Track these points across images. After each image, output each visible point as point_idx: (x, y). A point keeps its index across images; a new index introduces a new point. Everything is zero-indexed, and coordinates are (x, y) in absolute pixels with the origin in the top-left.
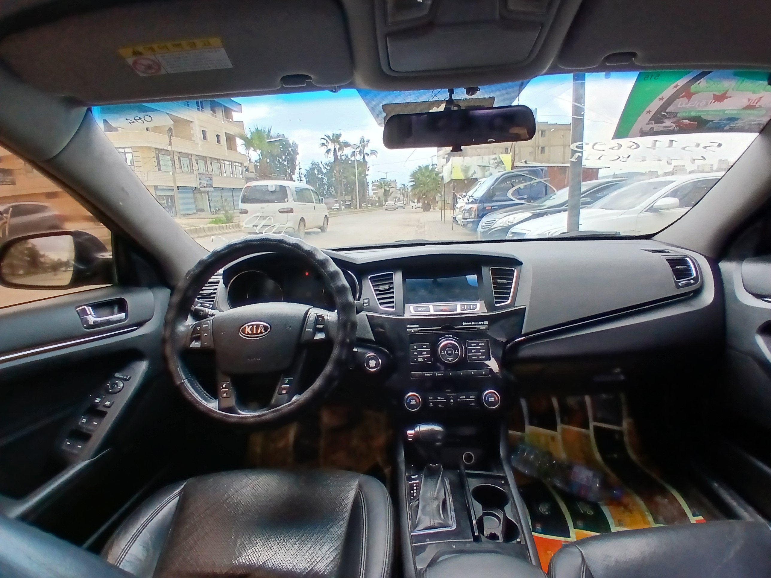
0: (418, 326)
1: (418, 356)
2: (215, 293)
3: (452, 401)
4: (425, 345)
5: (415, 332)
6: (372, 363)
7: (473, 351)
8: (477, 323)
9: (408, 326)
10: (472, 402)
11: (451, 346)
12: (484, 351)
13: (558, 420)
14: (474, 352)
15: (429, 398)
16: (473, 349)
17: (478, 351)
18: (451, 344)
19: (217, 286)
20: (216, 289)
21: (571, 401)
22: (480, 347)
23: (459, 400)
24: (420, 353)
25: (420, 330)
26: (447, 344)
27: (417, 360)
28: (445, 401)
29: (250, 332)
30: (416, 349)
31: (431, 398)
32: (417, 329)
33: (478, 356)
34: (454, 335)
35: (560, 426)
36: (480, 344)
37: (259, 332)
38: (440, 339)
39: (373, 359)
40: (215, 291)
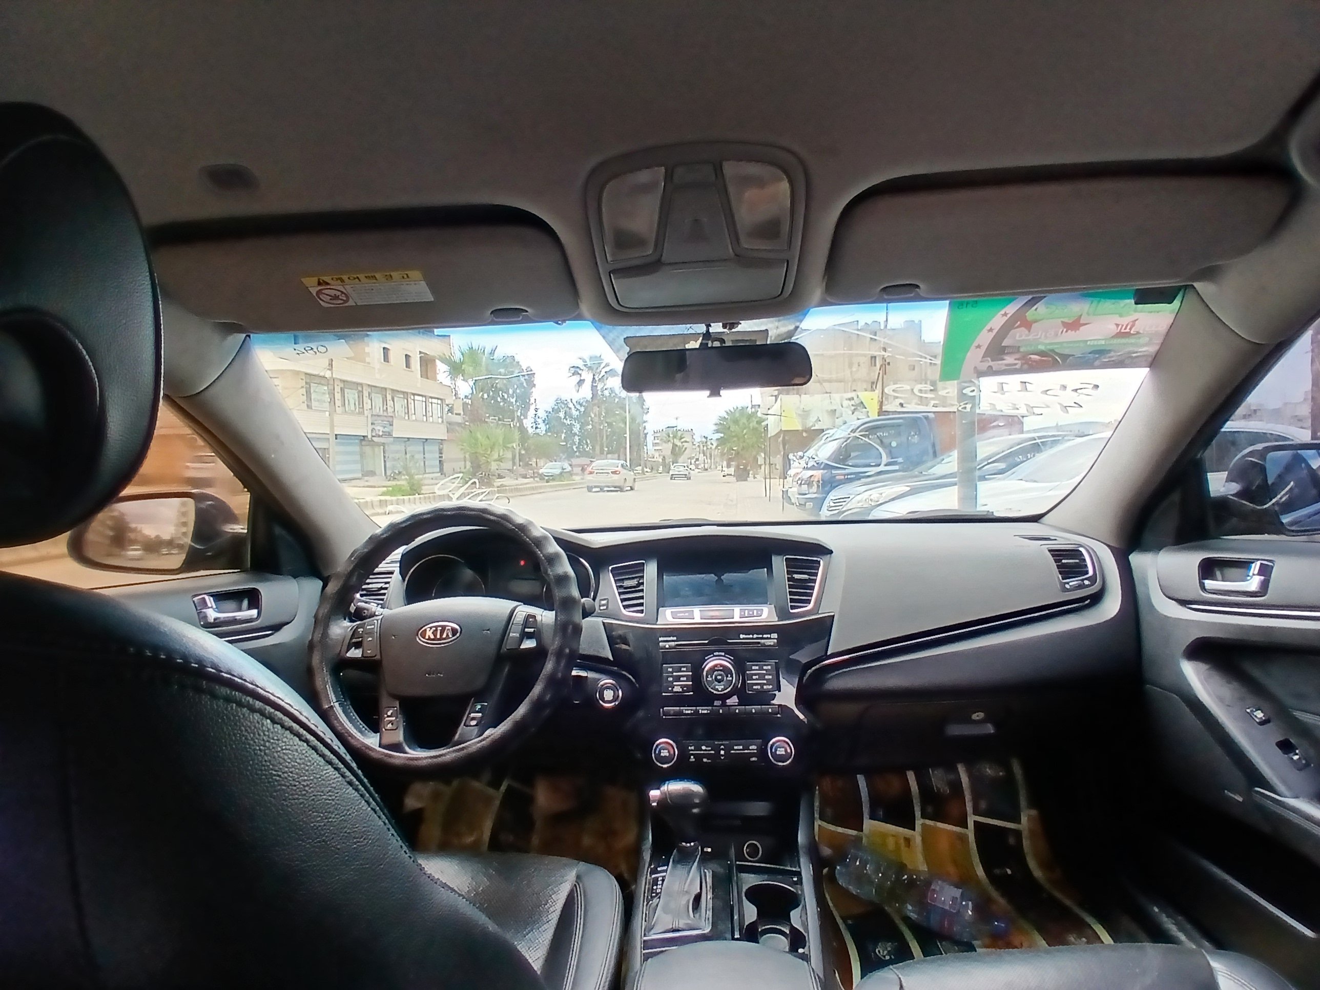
0: (675, 638)
1: (674, 683)
2: (386, 589)
3: (722, 752)
4: (684, 667)
5: (670, 648)
6: (609, 695)
7: (754, 677)
8: (761, 636)
9: (661, 639)
10: (753, 755)
11: (721, 668)
12: (770, 677)
13: (918, 813)
14: (756, 679)
15: (690, 748)
16: (755, 675)
17: (762, 677)
18: (721, 665)
19: (391, 578)
20: (388, 583)
21: (938, 779)
22: (764, 672)
23: (732, 752)
24: (678, 679)
25: (677, 645)
26: (716, 666)
27: (672, 690)
28: (713, 752)
29: (432, 637)
30: (672, 672)
31: (693, 748)
32: (673, 644)
33: (762, 685)
34: (727, 652)
35: (919, 822)
36: (765, 668)
37: (444, 636)
38: (706, 658)
39: (609, 688)
40: (387, 586)
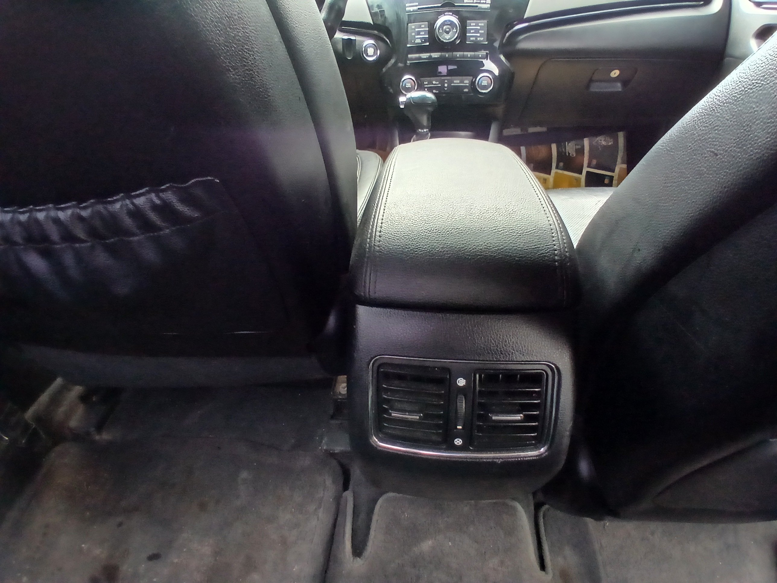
0: (417, 4)
1: (416, 37)
3: (446, 85)
4: (423, 24)
5: (413, 11)
6: (371, 51)
7: (472, 31)
8: (479, 1)
9: (407, 5)
10: (466, 87)
11: (449, 23)
12: (483, 32)
13: (554, 165)
14: (473, 33)
15: (425, 83)
16: (472, 29)
17: (477, 31)
18: (449, 21)
21: (570, 148)
22: (479, 28)
23: (452, 85)
24: (418, 33)
25: (419, 9)
26: (446, 21)
27: (414, 42)
28: (440, 85)
30: (415, 29)
31: (427, 83)
32: (416, 8)
33: (476, 37)
34: (455, 12)
35: (554, 171)
36: (480, 24)
38: (439, 17)
39: (370, 47)
